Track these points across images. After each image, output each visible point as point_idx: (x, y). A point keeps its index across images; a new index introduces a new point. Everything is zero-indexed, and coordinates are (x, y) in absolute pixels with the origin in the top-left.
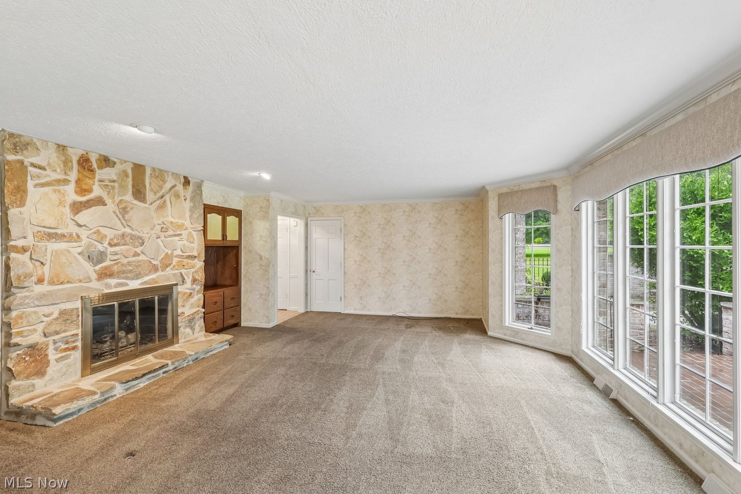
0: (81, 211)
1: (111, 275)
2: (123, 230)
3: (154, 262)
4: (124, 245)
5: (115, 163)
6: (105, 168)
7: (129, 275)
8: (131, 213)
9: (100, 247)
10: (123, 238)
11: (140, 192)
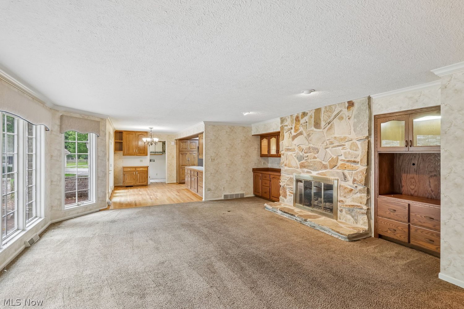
0: (294, 139)
1: (305, 167)
2: (309, 145)
3: (324, 163)
4: (310, 153)
5: (307, 113)
6: (304, 117)
7: (311, 168)
8: (311, 137)
9: (301, 154)
10: (309, 150)
11: (318, 123)
